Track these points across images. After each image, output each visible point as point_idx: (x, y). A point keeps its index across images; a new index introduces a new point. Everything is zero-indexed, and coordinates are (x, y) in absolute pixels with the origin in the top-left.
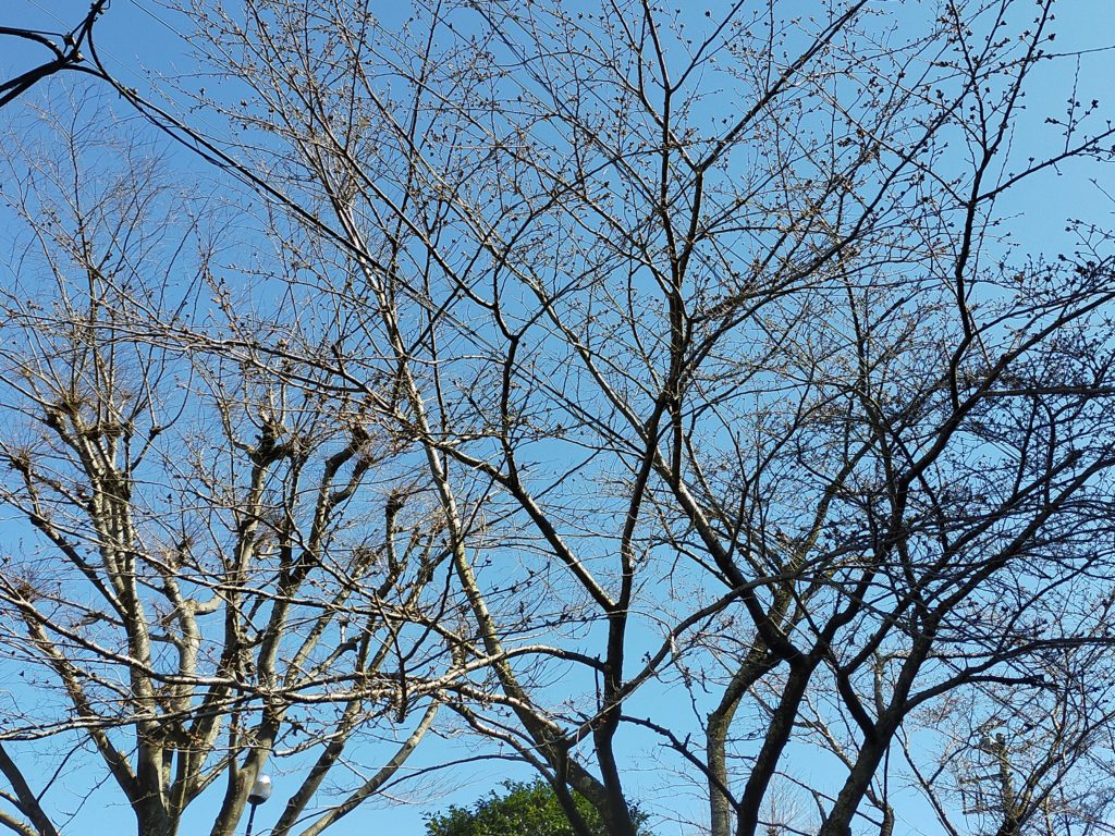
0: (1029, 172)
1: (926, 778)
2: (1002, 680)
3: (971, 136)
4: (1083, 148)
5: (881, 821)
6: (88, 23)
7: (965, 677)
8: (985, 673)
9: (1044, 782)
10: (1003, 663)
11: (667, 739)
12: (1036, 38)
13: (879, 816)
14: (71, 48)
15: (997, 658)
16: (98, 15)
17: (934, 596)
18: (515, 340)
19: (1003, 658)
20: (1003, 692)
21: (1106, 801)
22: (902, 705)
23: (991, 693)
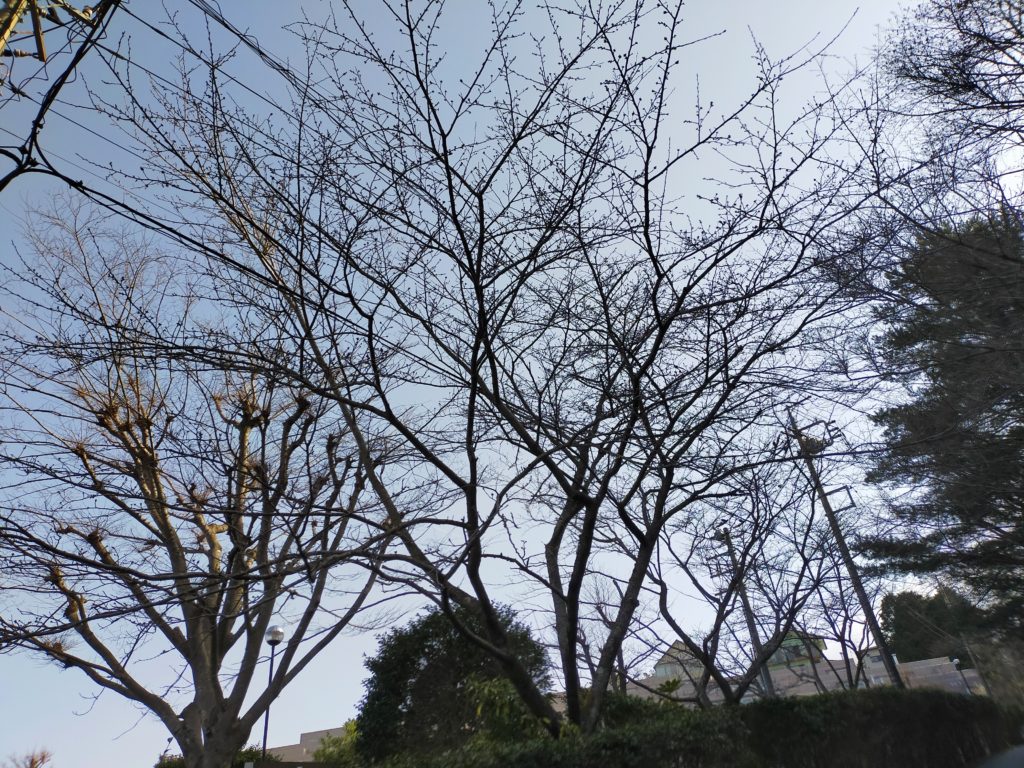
0: (678, 158)
1: (683, 560)
2: (718, 496)
3: (637, 138)
4: (710, 137)
5: (659, 591)
6: (33, 137)
7: (695, 497)
8: (706, 493)
9: (752, 551)
10: (716, 485)
11: (515, 565)
12: (667, 64)
13: (658, 589)
14: (26, 155)
15: (712, 481)
16: (38, 129)
17: (670, 451)
18: (371, 319)
19: (715, 482)
20: (720, 502)
21: (790, 558)
22: (660, 519)
23: (713, 505)
